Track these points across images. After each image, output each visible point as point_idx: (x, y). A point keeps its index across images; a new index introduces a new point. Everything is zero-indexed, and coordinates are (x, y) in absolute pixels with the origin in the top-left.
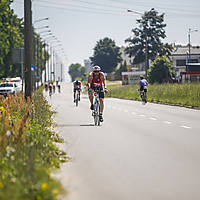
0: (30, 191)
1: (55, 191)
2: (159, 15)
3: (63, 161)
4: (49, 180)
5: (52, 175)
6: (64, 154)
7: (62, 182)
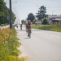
0: (12, 53)
1: (18, 53)
2: (44, 7)
3: (20, 45)
4: (17, 50)
5: (18, 49)
6: (20, 43)
7: (20, 50)
